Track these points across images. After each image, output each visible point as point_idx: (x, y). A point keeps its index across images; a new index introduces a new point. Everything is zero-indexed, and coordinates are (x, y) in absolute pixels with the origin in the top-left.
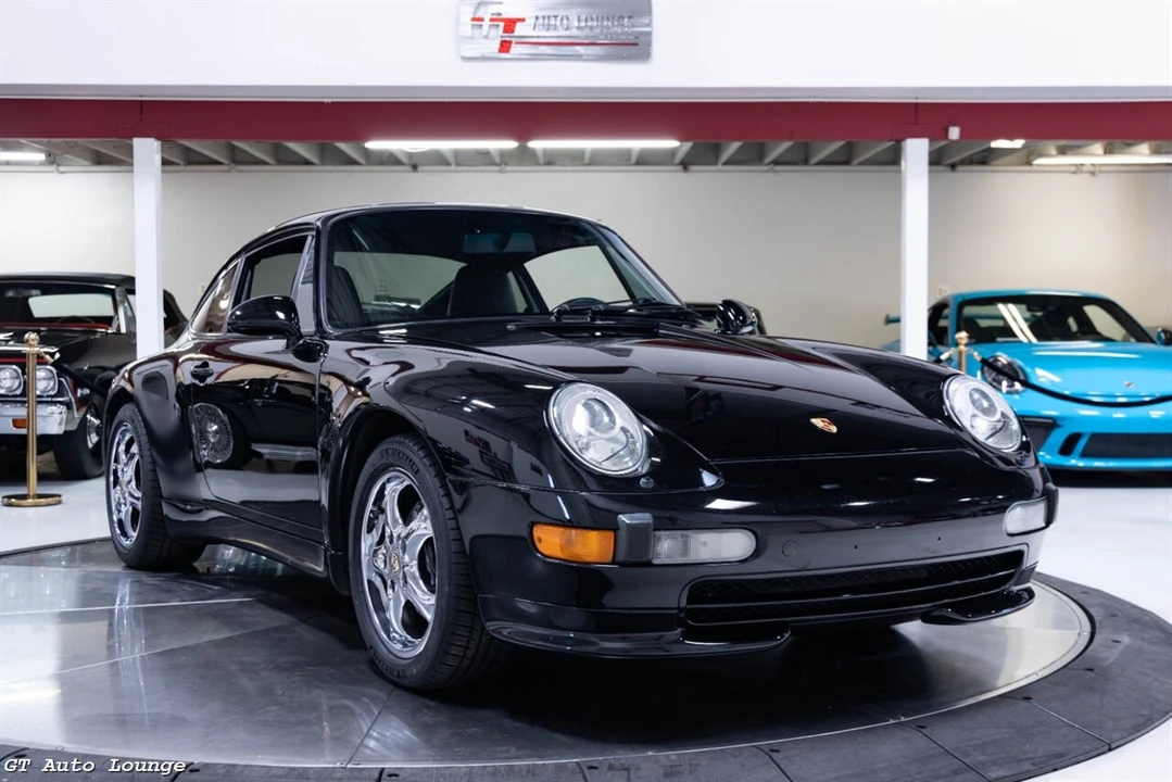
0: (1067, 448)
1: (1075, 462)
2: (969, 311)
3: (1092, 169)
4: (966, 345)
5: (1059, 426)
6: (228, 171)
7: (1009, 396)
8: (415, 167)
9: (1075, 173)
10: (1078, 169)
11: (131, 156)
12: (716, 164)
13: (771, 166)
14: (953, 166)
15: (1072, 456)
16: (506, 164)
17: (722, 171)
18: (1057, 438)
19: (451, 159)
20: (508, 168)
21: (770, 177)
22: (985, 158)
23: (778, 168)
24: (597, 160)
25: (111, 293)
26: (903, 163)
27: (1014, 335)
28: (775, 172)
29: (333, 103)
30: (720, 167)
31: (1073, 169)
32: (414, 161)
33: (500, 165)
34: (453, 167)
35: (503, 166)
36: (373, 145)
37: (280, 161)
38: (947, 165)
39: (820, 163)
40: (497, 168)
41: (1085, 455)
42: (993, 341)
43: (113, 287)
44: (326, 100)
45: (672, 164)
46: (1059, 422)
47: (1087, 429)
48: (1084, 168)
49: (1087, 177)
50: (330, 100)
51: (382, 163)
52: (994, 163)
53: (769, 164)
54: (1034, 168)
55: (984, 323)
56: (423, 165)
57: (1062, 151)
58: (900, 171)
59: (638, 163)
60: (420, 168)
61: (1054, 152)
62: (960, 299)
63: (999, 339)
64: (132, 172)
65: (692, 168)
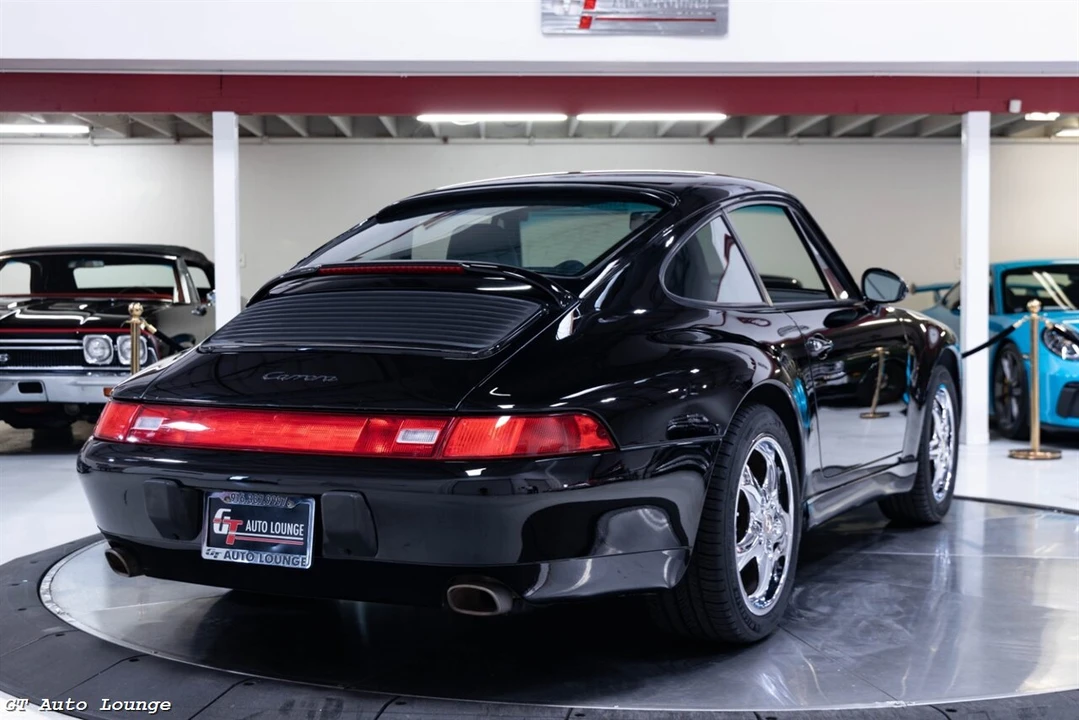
4: (1037, 314)
6: (261, 144)
8: (445, 140)
11: (211, 129)
12: (740, 135)
13: (796, 138)
16: (535, 137)
17: (747, 144)
20: (537, 140)
21: (793, 148)
22: (1005, 131)
23: (802, 139)
25: (172, 264)
26: (964, 135)
28: (799, 144)
29: (409, 77)
30: (745, 139)
33: (528, 137)
34: (483, 139)
35: (532, 139)
36: (424, 118)
37: (312, 134)
39: (843, 135)
40: (526, 140)
43: (174, 258)
44: (402, 75)
45: (698, 136)
50: (406, 75)
51: (412, 135)
52: (1013, 135)
53: (792, 136)
54: (1053, 140)
56: (453, 137)
58: (960, 144)
59: (666, 135)
60: (451, 140)
62: (1003, 269)
64: (211, 144)
65: (716, 140)
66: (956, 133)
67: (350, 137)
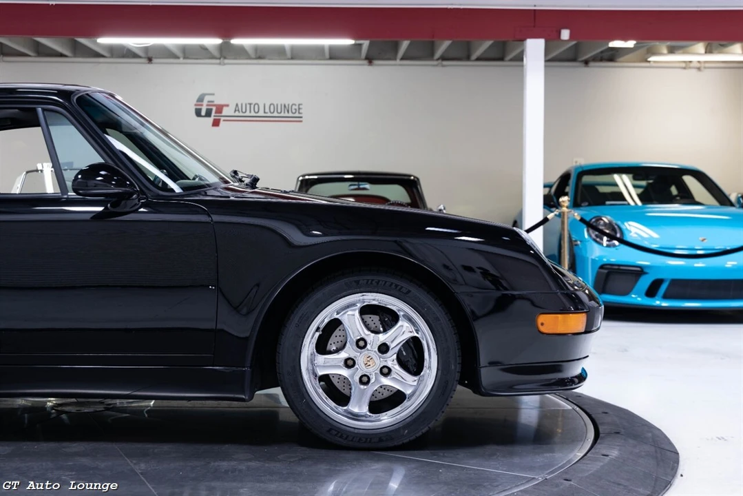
0: (652, 292)
1: (659, 302)
2: (587, 179)
3: (698, 65)
4: (567, 207)
5: (646, 273)
7: (608, 249)
8: (150, 60)
9: (685, 68)
10: (687, 65)
12: (395, 59)
13: (440, 61)
14: (586, 63)
15: (656, 297)
16: (225, 58)
17: (400, 65)
18: (644, 283)
19: (178, 53)
20: (226, 61)
22: (612, 56)
23: (445, 63)
24: (297, 55)
26: (525, 59)
27: (624, 199)
28: (443, 66)
29: (57, 5)
30: (398, 62)
31: (684, 65)
32: (150, 55)
33: (220, 59)
34: (181, 60)
38: (582, 61)
39: (478, 59)
40: (218, 61)
41: (666, 297)
42: (603, 204)
45: (359, 59)
46: (646, 270)
47: (668, 276)
48: (692, 65)
49: (694, 71)
51: (123, 56)
52: (621, 59)
53: (438, 59)
54: (652, 64)
55: (602, 189)
56: (156, 58)
57: (672, 51)
58: (522, 66)
60: (154, 60)
61: (665, 51)
62: (581, 170)
63: (608, 203)
65: (376, 62)
66: (520, 58)
67: (71, 57)
